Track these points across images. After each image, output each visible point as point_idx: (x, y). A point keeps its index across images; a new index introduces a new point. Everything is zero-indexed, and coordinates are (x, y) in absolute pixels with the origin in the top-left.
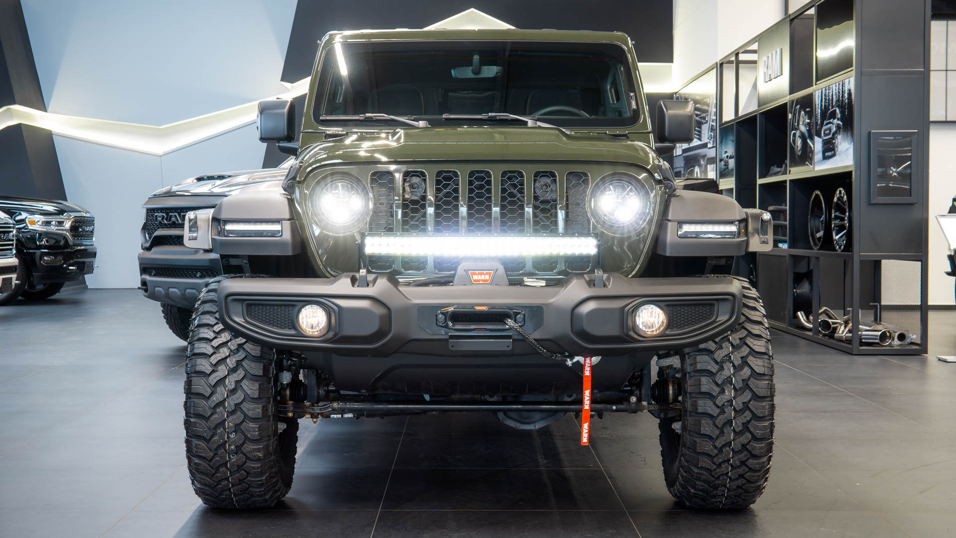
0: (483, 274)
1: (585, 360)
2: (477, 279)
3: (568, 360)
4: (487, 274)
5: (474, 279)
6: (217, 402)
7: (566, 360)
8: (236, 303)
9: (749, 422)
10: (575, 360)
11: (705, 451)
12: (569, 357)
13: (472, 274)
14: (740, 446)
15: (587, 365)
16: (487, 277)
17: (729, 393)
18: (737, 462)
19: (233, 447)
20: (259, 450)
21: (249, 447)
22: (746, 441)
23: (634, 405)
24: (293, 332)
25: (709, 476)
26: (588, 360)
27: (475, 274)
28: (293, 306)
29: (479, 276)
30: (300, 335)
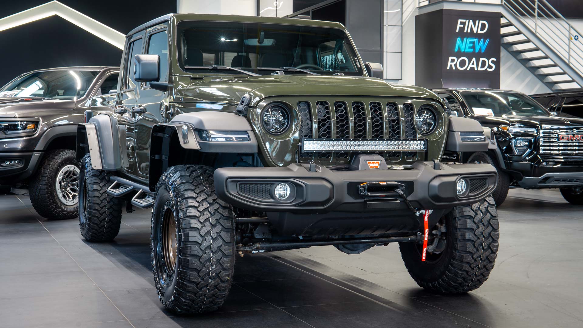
0: (374, 163)
1: (426, 212)
2: (372, 166)
3: (417, 212)
4: (377, 163)
5: (370, 166)
6: (206, 246)
7: (416, 212)
8: (232, 183)
9: (490, 243)
10: (421, 212)
11: (468, 261)
12: (417, 210)
13: (369, 163)
14: (485, 257)
15: (427, 215)
16: (377, 165)
17: (482, 228)
18: (482, 266)
19: (214, 275)
20: (228, 275)
21: (223, 274)
22: (488, 254)
23: (419, 237)
24: (272, 200)
25: (466, 275)
26: (427, 211)
27: (370, 163)
28: (271, 184)
29: (373, 164)
30: (277, 201)
